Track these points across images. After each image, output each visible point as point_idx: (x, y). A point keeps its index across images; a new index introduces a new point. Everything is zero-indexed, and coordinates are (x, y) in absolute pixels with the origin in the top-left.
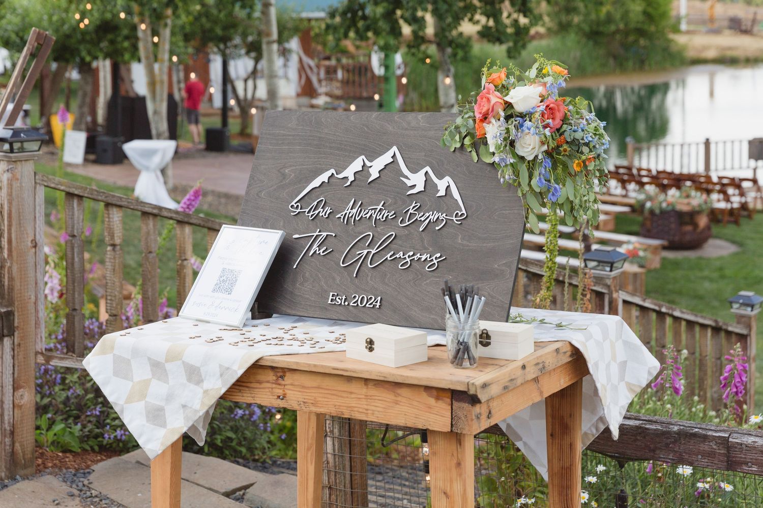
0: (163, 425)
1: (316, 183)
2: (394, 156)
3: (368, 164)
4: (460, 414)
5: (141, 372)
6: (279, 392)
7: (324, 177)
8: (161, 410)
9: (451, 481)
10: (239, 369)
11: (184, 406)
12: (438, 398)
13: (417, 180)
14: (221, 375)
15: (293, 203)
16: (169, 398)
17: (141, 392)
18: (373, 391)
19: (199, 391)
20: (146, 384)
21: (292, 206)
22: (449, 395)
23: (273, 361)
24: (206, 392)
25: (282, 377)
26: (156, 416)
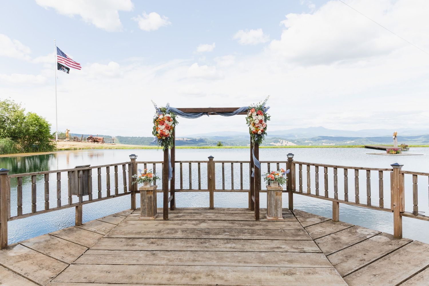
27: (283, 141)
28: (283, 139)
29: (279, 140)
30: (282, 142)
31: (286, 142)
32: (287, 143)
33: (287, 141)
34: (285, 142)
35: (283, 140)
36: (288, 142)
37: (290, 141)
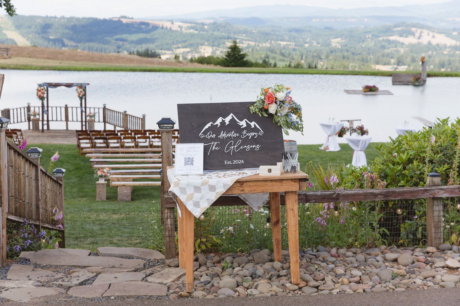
0: (199, 207)
1: (207, 127)
2: (232, 116)
3: (224, 119)
4: (302, 185)
5: (190, 191)
6: (241, 189)
7: (209, 125)
8: (198, 202)
9: (294, 206)
10: (231, 184)
11: (207, 200)
12: (295, 182)
13: (243, 123)
14: (224, 187)
15: (200, 134)
16: (202, 198)
17: (190, 197)
18: (274, 183)
19: (214, 194)
20: (192, 195)
21: (200, 135)
22: (298, 180)
23: (242, 179)
24: (217, 193)
25: (242, 185)
26: (197, 204)
27: (421, 32)
28: (423, 28)
29: (414, 29)
30: (421, 36)
31: (431, 34)
32: (434, 37)
33: (434, 32)
34: (428, 35)
35: (424, 31)
36: (436, 35)
37: (440, 33)
